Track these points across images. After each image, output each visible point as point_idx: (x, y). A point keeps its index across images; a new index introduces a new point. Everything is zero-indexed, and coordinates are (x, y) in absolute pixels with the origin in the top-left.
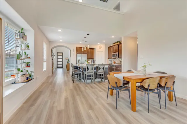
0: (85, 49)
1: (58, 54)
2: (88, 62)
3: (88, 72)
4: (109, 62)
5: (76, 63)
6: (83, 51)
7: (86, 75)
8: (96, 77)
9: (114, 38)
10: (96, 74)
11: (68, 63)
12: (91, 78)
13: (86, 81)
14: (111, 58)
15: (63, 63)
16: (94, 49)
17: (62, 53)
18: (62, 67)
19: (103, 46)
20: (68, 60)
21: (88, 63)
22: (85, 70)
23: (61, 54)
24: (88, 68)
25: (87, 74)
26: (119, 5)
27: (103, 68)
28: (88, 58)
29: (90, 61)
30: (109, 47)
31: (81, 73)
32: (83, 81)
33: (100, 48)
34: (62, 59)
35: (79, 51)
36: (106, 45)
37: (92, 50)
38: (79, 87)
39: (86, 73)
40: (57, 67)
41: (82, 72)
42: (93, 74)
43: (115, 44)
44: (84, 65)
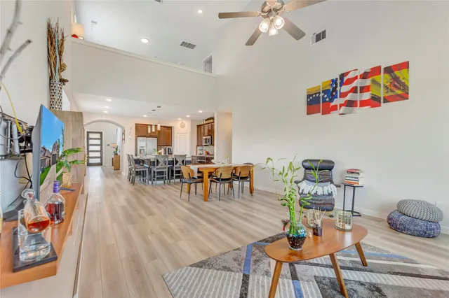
0: (153, 130)
1: (90, 134)
2: (160, 151)
3: (158, 167)
4: (199, 152)
5: (136, 155)
6: (149, 132)
7: (154, 172)
8: (172, 175)
9: (202, 113)
10: (172, 171)
11: (116, 154)
12: (164, 176)
13: (154, 182)
14: (201, 145)
15: (102, 155)
16: (171, 127)
17: (101, 133)
18: (101, 164)
19: (187, 124)
20: (117, 149)
21: (160, 153)
22: (154, 165)
23: (98, 136)
24: (158, 161)
25: (156, 171)
26: (211, 59)
27: (183, 162)
28: (159, 146)
29: (162, 151)
30: (199, 126)
31: (147, 170)
32: (150, 182)
33: (183, 126)
34: (101, 145)
35: (141, 131)
36: (192, 121)
37: (166, 130)
38: (144, 189)
39: (155, 169)
40: (89, 165)
41: (149, 168)
42: (166, 170)
43: (207, 122)
44: (152, 157)
